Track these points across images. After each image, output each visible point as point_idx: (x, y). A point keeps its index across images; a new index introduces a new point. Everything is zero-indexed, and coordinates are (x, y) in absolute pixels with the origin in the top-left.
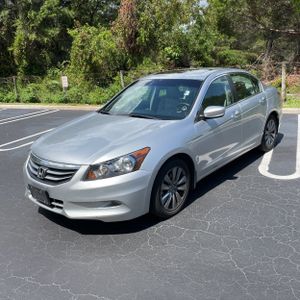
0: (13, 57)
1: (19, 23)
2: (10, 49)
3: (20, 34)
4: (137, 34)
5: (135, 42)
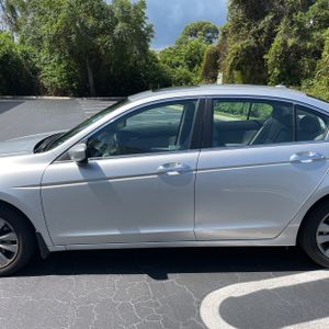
2: (265, 57)
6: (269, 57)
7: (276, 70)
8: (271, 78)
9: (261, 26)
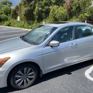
0: (34, 15)
1: (37, 5)
2: (34, 13)
3: (37, 8)
4: (72, 8)
5: (71, 11)
6: (35, 13)
7: (37, 16)
8: (36, 19)
9: (31, 4)
